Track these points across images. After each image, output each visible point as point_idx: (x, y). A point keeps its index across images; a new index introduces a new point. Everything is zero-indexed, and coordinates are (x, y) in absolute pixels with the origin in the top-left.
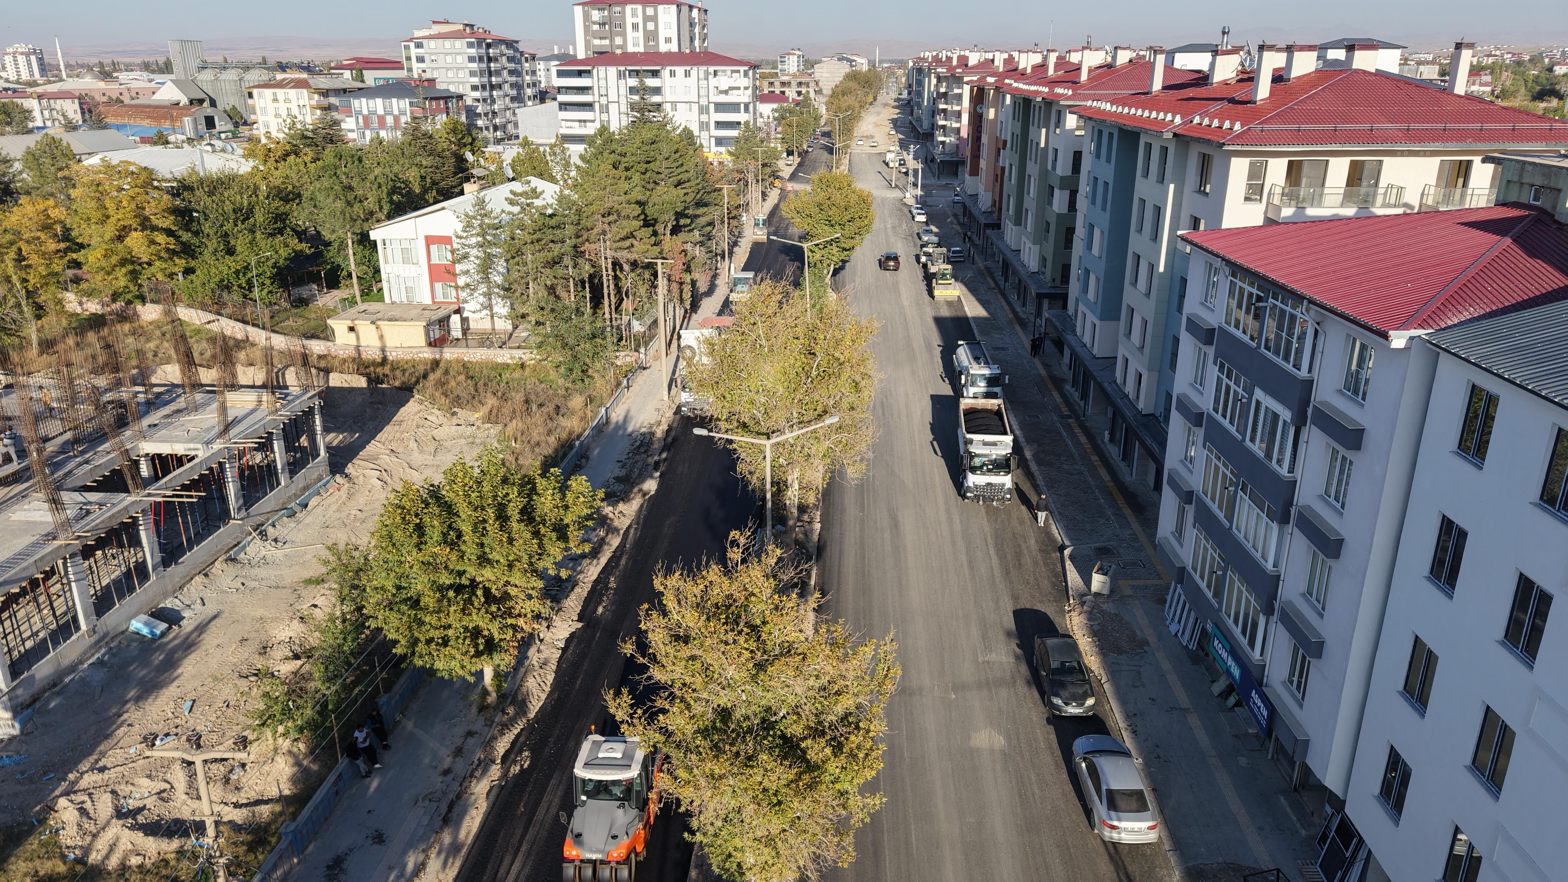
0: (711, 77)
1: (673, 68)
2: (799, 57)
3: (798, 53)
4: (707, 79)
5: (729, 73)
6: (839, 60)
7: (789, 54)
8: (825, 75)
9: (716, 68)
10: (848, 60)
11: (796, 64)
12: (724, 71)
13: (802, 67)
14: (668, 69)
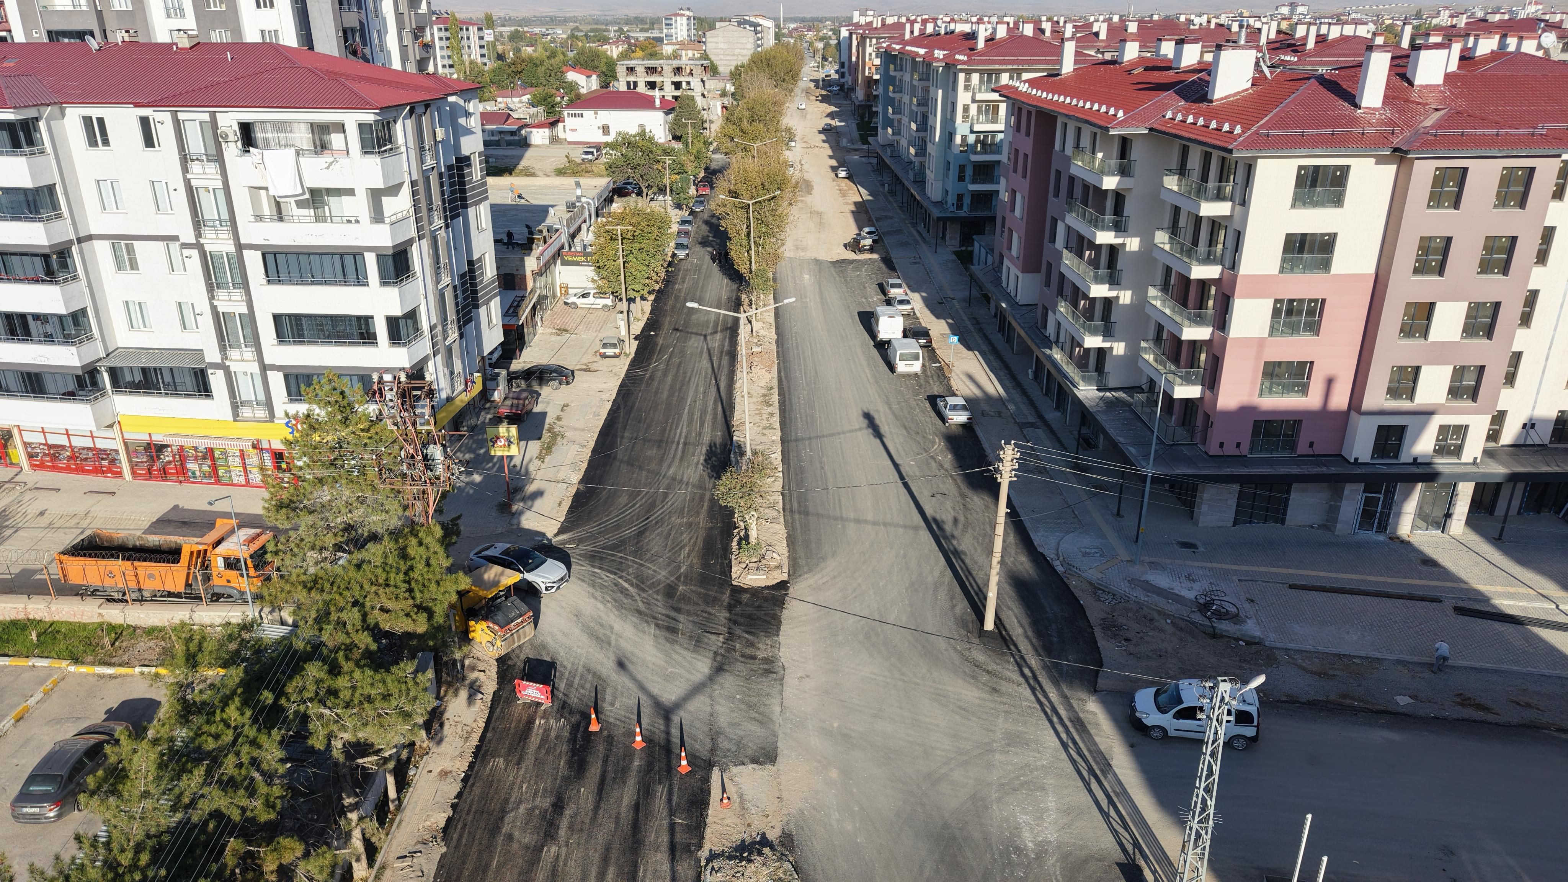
0: (232, 150)
1: (95, 112)
2: (689, 18)
3: (688, 13)
4: (219, 159)
5: (303, 137)
6: (740, 24)
7: (676, 15)
8: (721, 46)
9: (248, 115)
10: (752, 24)
11: (685, 28)
12: (281, 126)
13: (693, 32)
14: (74, 114)
